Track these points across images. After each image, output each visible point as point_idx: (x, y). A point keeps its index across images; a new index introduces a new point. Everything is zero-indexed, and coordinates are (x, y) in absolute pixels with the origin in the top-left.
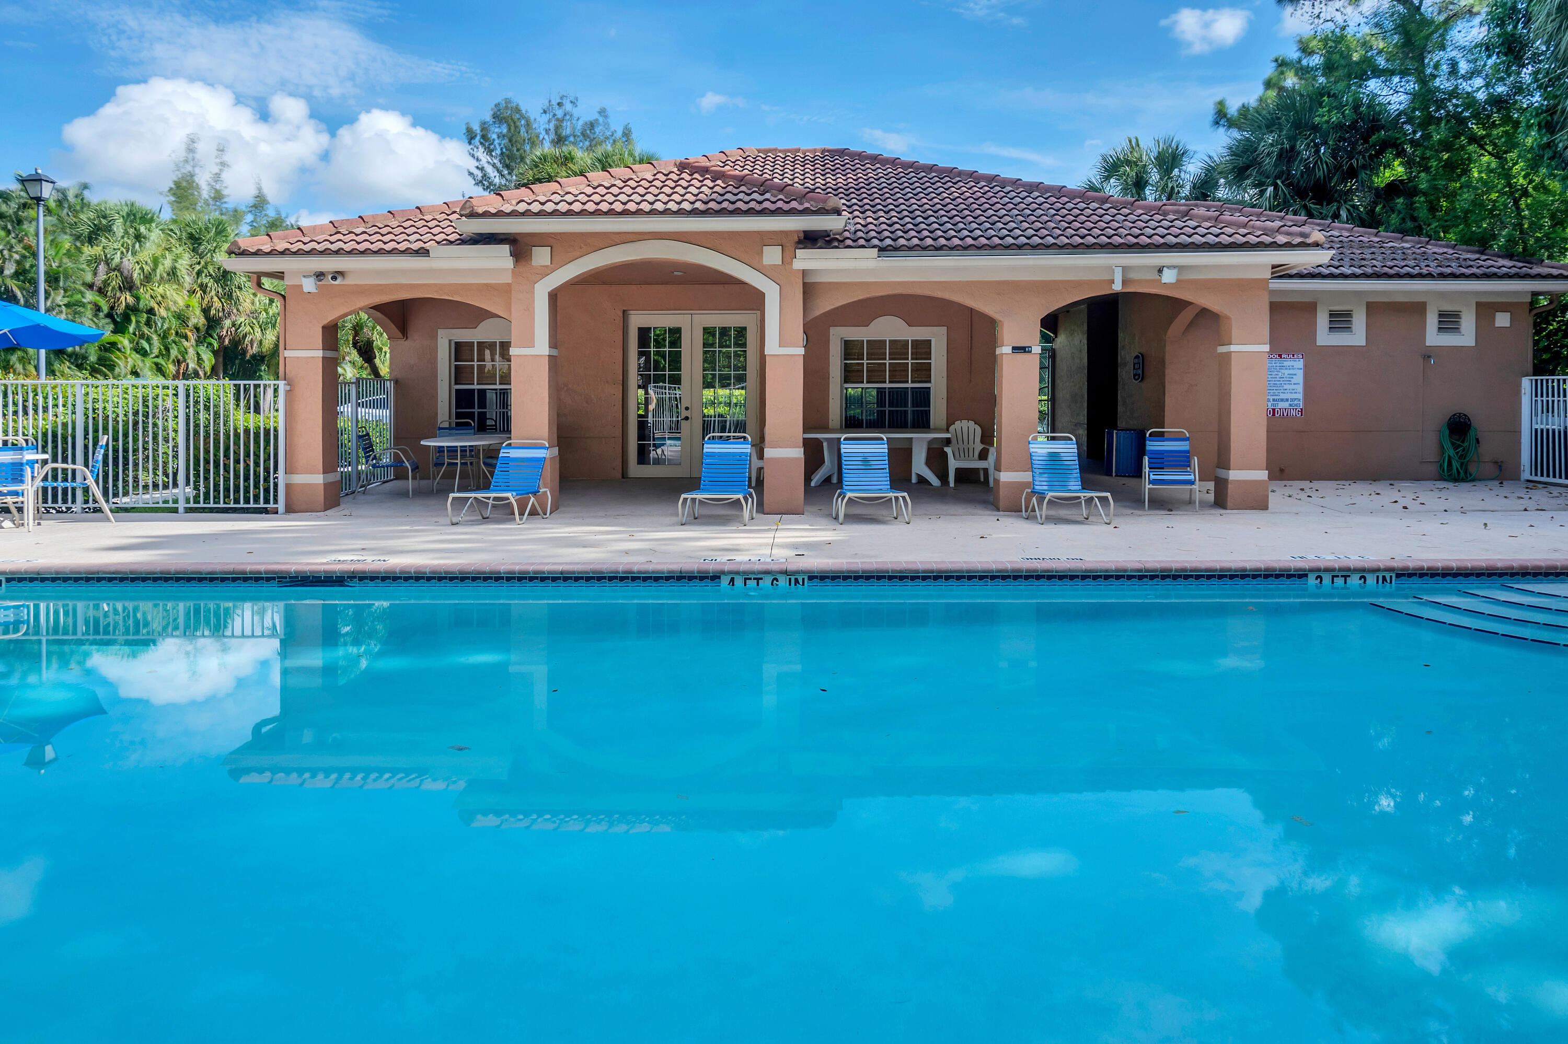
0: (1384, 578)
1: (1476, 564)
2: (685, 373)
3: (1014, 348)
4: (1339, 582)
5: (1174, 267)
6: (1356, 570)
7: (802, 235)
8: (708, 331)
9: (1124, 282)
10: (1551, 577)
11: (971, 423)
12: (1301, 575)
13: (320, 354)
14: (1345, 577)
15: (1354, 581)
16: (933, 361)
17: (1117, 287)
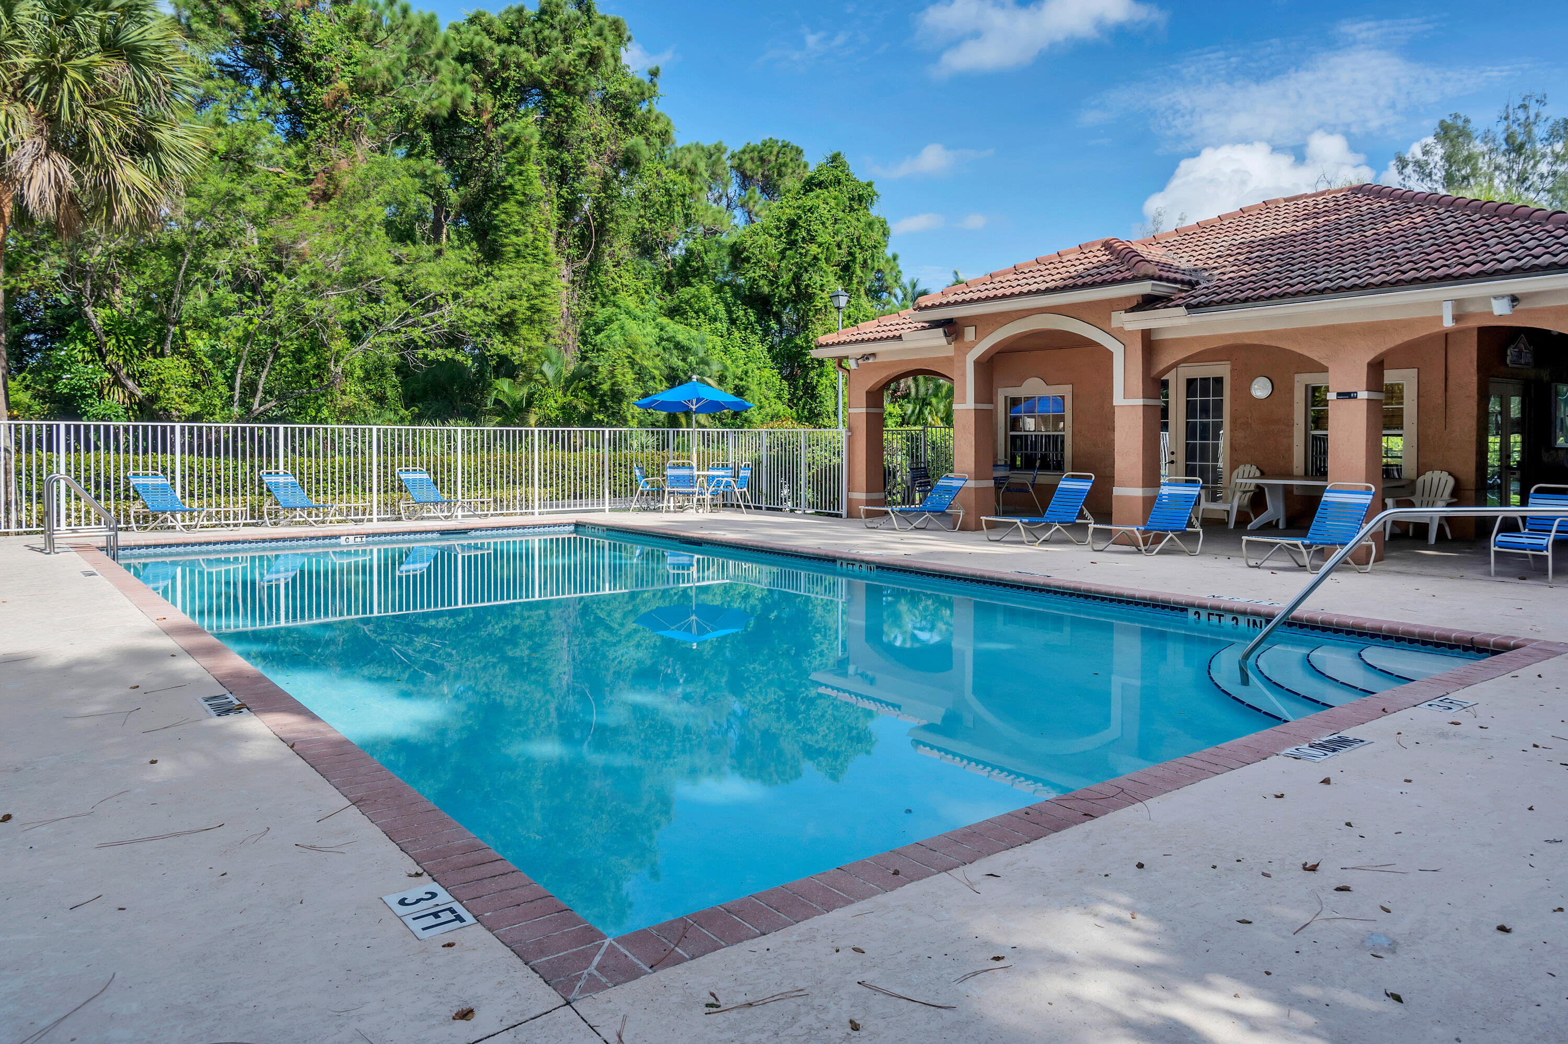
0: (1255, 623)
1: (1343, 620)
2: (1171, 420)
3: (1339, 394)
4: (1214, 619)
5: (1503, 297)
6: (1231, 611)
7: (1140, 299)
8: (1190, 383)
9: (1457, 318)
10: (1430, 647)
11: (1445, 474)
12: (1181, 608)
13: (864, 410)
14: (1220, 616)
15: (1227, 620)
16: (1405, 406)
17: (1448, 323)
